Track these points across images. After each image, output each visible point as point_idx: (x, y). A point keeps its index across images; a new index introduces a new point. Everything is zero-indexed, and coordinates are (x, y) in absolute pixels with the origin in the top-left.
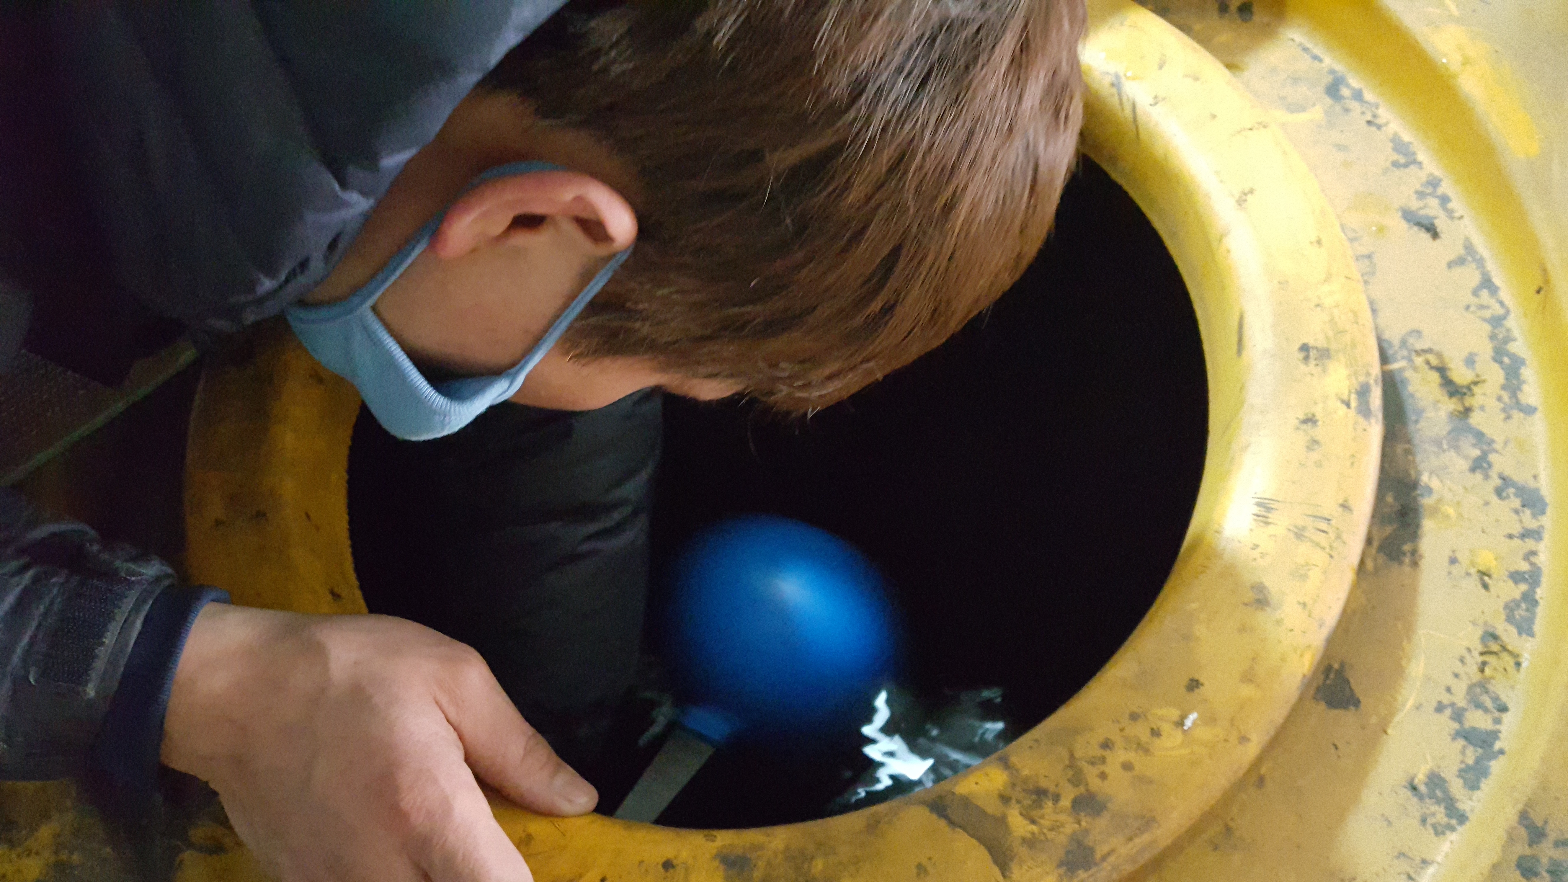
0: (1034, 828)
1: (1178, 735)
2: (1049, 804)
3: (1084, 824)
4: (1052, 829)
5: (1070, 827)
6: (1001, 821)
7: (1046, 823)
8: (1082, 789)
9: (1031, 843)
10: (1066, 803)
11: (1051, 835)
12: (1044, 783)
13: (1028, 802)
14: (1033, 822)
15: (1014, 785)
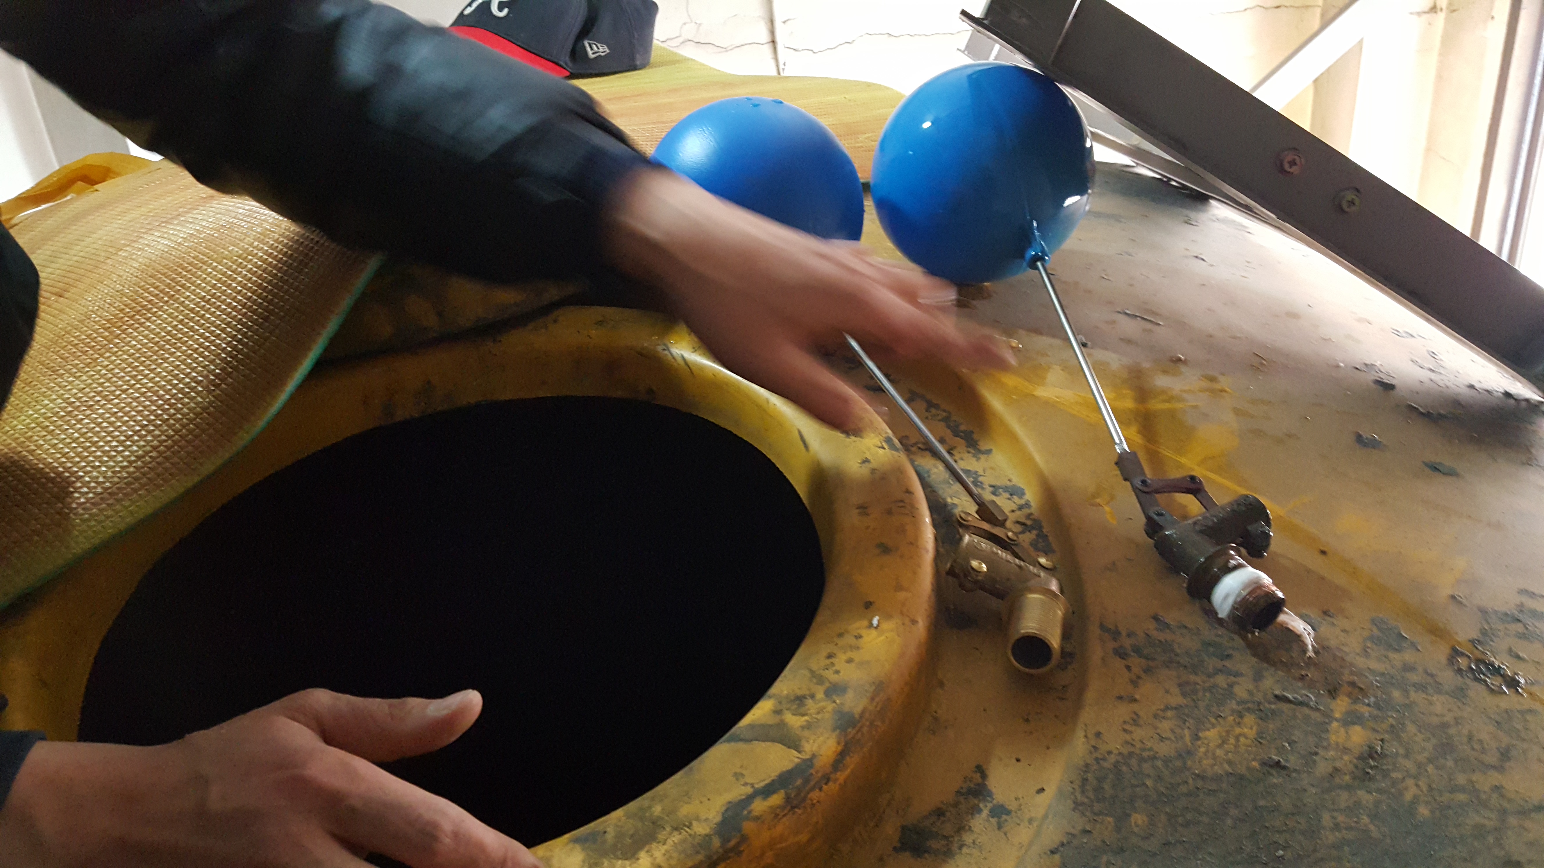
0: (806, 718)
1: (874, 632)
2: (809, 702)
3: (838, 701)
4: (818, 713)
5: (830, 707)
6: (782, 725)
7: (812, 711)
8: (827, 685)
9: (808, 726)
10: (820, 695)
11: (819, 717)
12: (799, 693)
13: (795, 706)
14: (803, 715)
15: (780, 703)
